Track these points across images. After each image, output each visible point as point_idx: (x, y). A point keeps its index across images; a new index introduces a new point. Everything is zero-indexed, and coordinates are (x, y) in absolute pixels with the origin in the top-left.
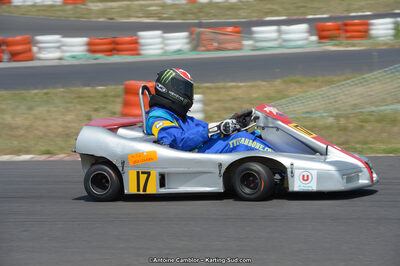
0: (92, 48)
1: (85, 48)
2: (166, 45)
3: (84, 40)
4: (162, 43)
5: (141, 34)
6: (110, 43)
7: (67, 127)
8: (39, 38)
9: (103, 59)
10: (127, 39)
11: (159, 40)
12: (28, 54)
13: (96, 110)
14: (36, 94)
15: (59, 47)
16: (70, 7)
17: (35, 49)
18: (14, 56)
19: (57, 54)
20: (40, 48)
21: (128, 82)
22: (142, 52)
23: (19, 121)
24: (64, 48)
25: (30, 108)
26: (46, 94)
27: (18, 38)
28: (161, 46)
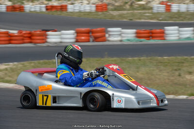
0: (138, 35)
1: (134, 35)
2: (181, 34)
3: (134, 31)
4: (178, 33)
5: (166, 28)
6: (149, 33)
8: (110, 29)
9: (145, 41)
10: (158, 31)
11: (177, 32)
15: (120, 35)
17: (107, 35)
18: (96, 39)
19: (119, 38)
20: (110, 35)
22: (167, 38)
24: (123, 35)
27: (99, 29)
28: (177, 35)
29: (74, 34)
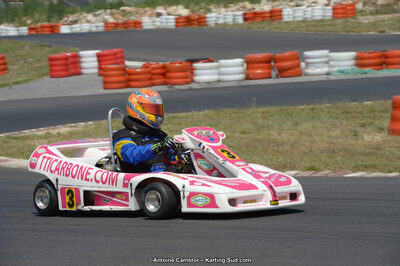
0: (360, 62)
1: (353, 62)
3: (353, 54)
6: (380, 57)
7: (332, 142)
8: (307, 53)
9: (372, 73)
10: (398, 52)
12: (298, 69)
13: (363, 126)
14: (302, 110)
15: (327, 62)
16: (339, 21)
17: (303, 65)
18: (282, 72)
19: (325, 69)
20: (307, 64)
21: (395, 97)
23: (285, 136)
24: (331, 63)
25: (296, 124)
26: (312, 109)
27: (287, 54)
29: (242, 66)
